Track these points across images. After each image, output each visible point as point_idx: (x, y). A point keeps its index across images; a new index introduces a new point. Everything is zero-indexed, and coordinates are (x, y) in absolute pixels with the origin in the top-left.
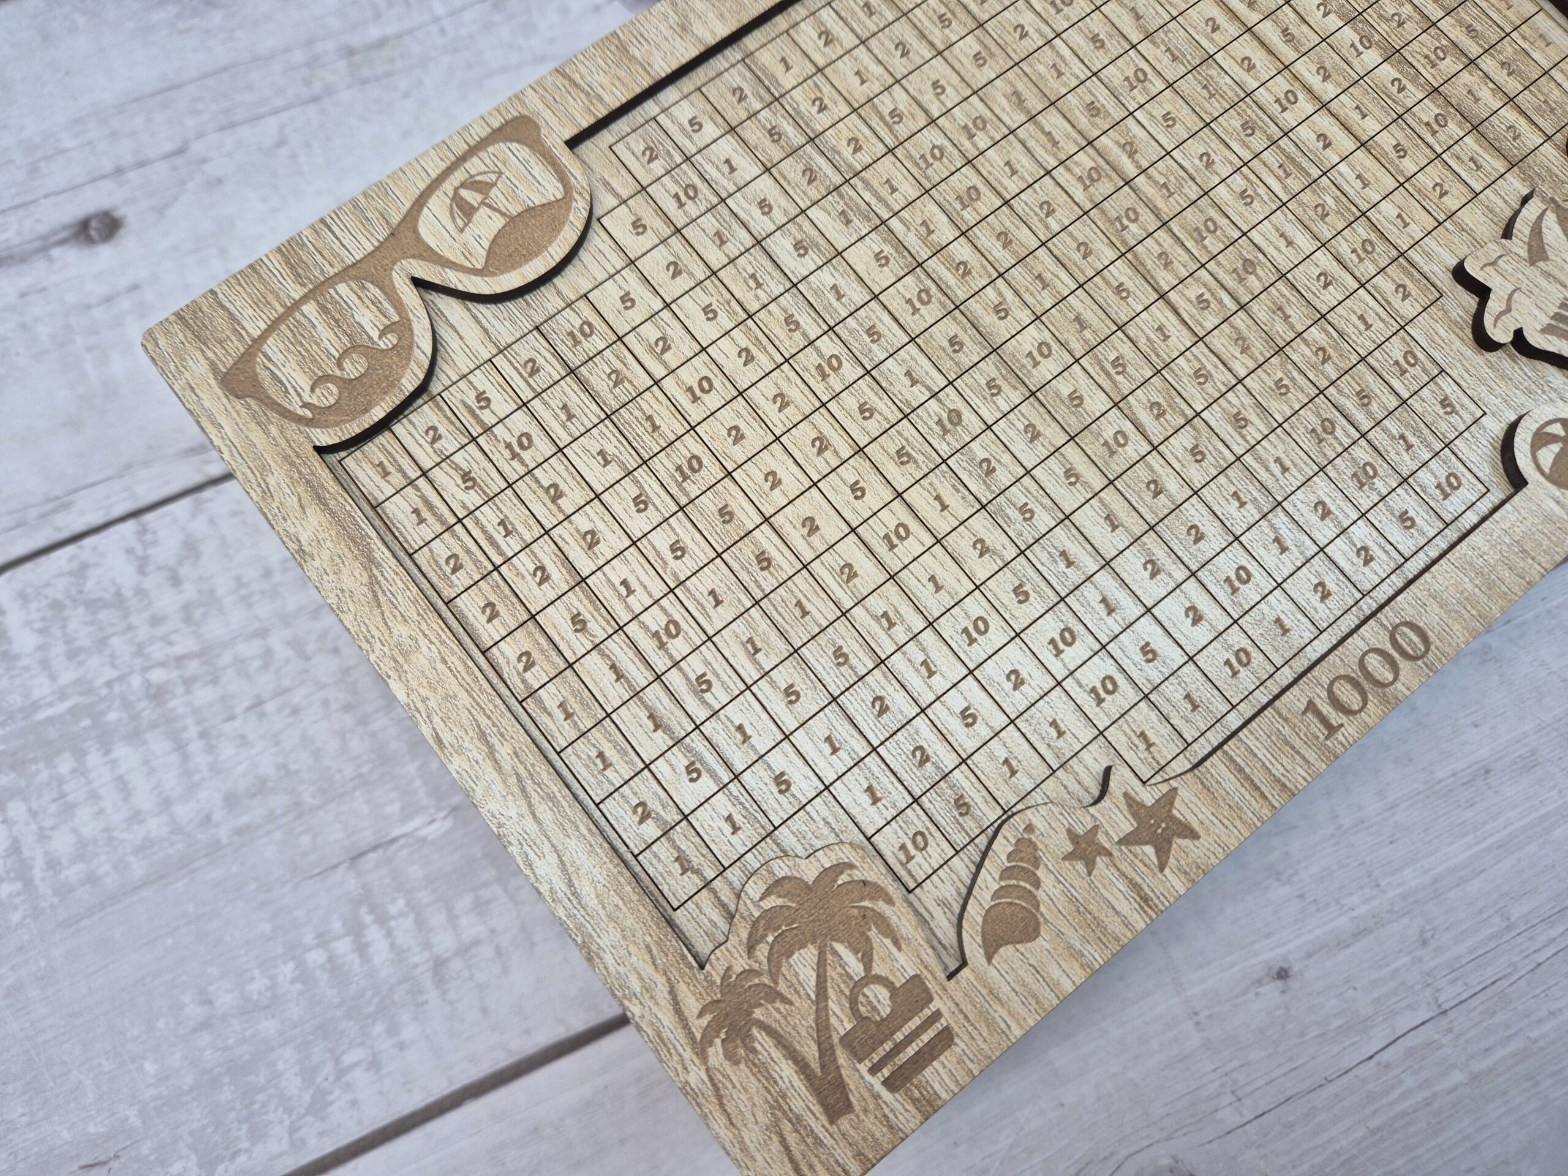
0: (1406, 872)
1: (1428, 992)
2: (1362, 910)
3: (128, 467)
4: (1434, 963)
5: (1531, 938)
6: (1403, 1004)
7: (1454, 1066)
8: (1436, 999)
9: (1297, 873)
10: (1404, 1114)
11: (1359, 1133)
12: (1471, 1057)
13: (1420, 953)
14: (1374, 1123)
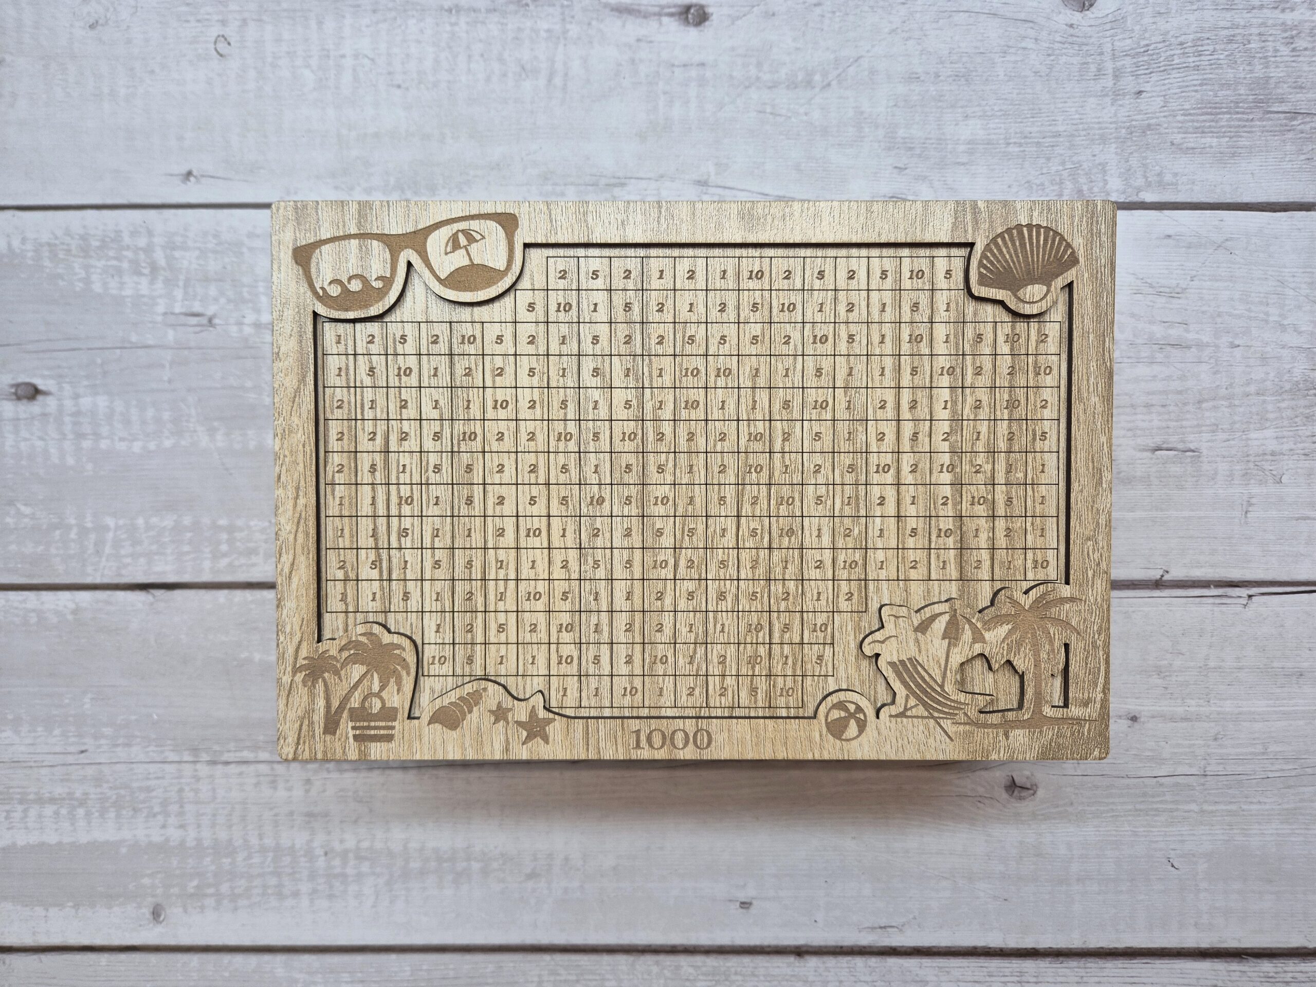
0: (1228, 702)
1: (1203, 762)
2: (1192, 709)
3: (662, 176)
4: (1214, 751)
5: (1272, 764)
6: (1187, 761)
7: (1195, 801)
8: (1205, 767)
9: (1170, 676)
10: (1157, 810)
11: (1130, 807)
12: (1206, 802)
13: (1210, 743)
14: (1138, 806)
